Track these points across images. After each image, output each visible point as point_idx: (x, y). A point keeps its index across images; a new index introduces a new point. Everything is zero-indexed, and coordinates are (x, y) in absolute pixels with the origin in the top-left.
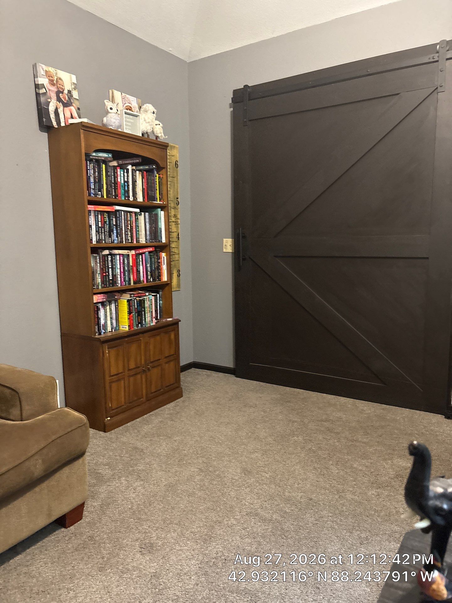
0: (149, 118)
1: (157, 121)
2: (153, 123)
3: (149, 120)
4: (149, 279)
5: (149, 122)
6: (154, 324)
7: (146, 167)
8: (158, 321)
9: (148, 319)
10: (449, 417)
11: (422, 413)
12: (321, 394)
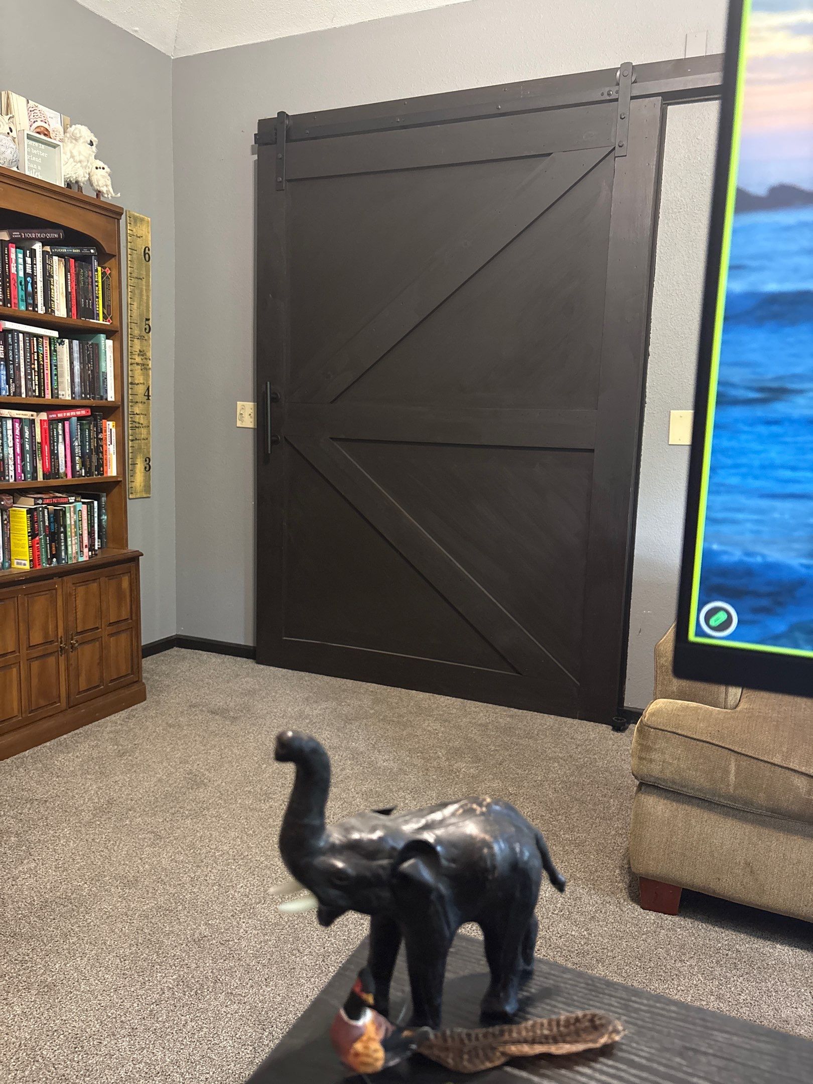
0: (80, 153)
1: (98, 161)
2: (89, 164)
3: (82, 158)
4: (78, 471)
5: (80, 162)
6: (84, 558)
7: (74, 251)
8: (96, 555)
9: (73, 548)
10: (619, 728)
11: (576, 722)
12: (407, 690)
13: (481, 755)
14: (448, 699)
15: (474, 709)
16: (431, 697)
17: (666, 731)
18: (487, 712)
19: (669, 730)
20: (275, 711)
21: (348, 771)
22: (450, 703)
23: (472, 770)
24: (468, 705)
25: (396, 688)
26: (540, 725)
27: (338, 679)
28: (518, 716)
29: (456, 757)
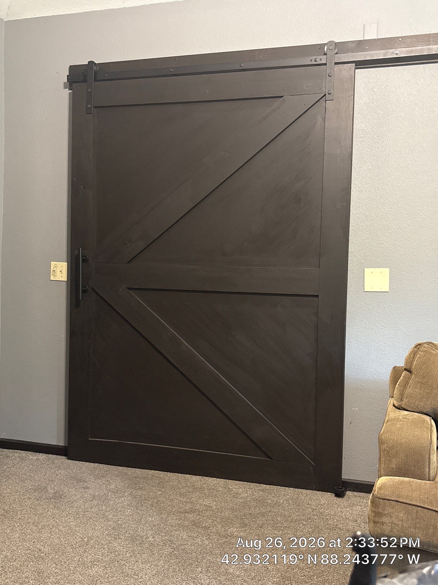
10: (339, 495)
11: (309, 491)
12: (182, 475)
13: (246, 521)
14: (214, 480)
15: (235, 486)
16: (202, 479)
17: (391, 500)
18: (244, 488)
19: (393, 499)
20: (86, 496)
21: (150, 539)
22: (216, 483)
23: (241, 533)
24: (230, 483)
25: (174, 473)
26: (284, 495)
27: (130, 468)
28: (268, 490)
29: (228, 524)
